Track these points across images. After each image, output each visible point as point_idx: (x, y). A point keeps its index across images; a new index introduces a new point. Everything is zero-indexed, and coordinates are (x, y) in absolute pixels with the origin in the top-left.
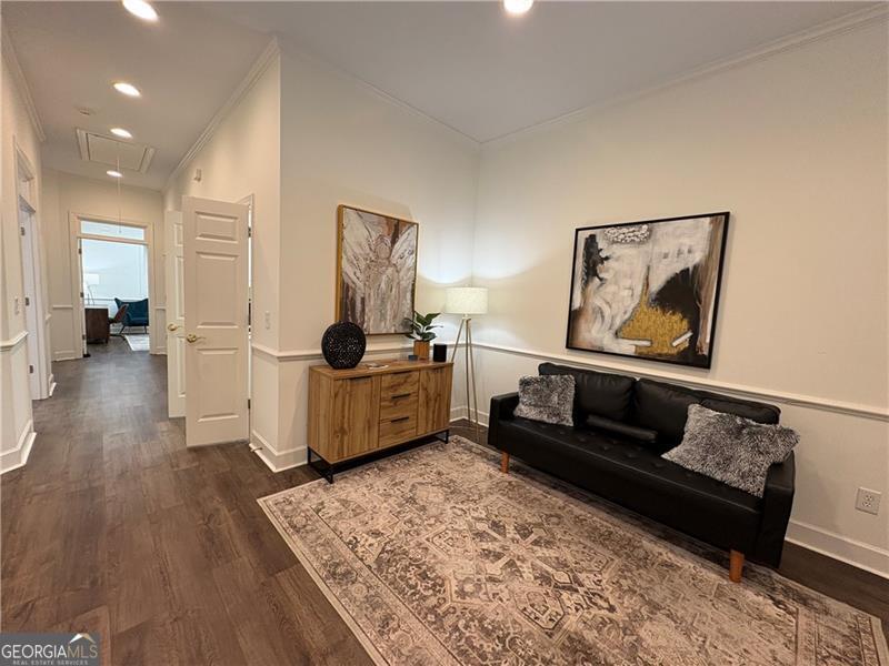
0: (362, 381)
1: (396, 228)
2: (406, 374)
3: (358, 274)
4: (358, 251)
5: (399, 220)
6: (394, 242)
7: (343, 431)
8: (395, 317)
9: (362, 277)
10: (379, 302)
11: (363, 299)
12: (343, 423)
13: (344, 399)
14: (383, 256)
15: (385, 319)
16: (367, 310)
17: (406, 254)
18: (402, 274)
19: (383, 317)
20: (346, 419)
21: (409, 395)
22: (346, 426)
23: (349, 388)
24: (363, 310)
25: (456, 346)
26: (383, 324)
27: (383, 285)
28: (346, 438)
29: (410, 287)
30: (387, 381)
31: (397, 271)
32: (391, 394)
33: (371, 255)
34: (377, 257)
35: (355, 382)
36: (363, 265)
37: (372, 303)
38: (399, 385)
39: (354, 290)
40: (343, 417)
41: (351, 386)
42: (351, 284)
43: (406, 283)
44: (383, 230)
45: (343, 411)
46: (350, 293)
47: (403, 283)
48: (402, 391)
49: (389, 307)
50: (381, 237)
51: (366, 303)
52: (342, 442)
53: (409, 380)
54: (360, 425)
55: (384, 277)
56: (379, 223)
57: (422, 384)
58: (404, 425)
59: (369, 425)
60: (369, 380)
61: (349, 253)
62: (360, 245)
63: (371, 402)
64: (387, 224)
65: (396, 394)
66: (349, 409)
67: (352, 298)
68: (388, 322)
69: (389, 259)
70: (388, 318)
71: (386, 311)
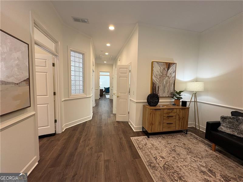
0: (158, 110)
1: (169, 65)
2: (173, 110)
3: (157, 80)
4: (157, 73)
5: (170, 63)
6: (168, 70)
7: (152, 124)
8: (168, 92)
9: (158, 80)
10: (163, 87)
11: (158, 87)
12: (152, 122)
13: (153, 115)
14: (165, 74)
15: (165, 93)
17: (172, 73)
18: (171, 79)
19: (164, 92)
20: (153, 121)
21: (173, 116)
22: (153, 123)
24: (158, 90)
25: (191, 101)
26: (164, 94)
27: (164, 83)
28: (153, 126)
29: (173, 83)
30: (166, 111)
32: (167, 115)
34: (163, 75)
35: (156, 111)
36: (158, 78)
38: (170, 113)
39: (156, 84)
40: (152, 120)
42: (155, 83)
43: (172, 82)
44: (165, 66)
45: (152, 118)
47: (171, 82)
48: (170, 115)
49: (166, 89)
50: (164, 69)
51: (159, 88)
52: (152, 127)
53: (173, 112)
54: (157, 123)
55: (165, 80)
56: (164, 65)
57: (178, 113)
58: (171, 125)
59: (160, 123)
60: (160, 110)
61: (155, 74)
62: (158, 72)
63: (161, 117)
64: (166, 65)
65: (169, 115)
66: (154, 118)
67: (155, 87)
68: (166, 93)
69: (166, 75)
70: (166, 92)
71: (165, 90)
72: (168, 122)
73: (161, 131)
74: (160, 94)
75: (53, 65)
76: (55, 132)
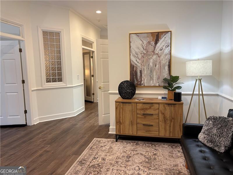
0: (127, 104)
1: (157, 37)
3: (138, 60)
4: (137, 51)
5: (158, 32)
6: (156, 43)
7: (120, 123)
9: (140, 61)
11: (141, 72)
12: (120, 119)
14: (150, 51)
15: (153, 80)
16: (143, 75)
17: (164, 48)
18: (162, 57)
19: (151, 78)
24: (141, 75)
26: (152, 81)
27: (151, 64)
29: (168, 64)
30: (140, 106)
31: (159, 57)
33: (144, 51)
34: (147, 52)
36: (140, 56)
37: (145, 72)
42: (135, 65)
44: (150, 39)
46: (135, 69)
47: (163, 62)
49: (155, 74)
50: (149, 43)
54: (127, 122)
55: (151, 60)
56: (147, 37)
59: (132, 123)
61: (134, 52)
62: (138, 48)
63: (132, 113)
65: (145, 113)
67: (136, 71)
69: (153, 52)
70: (154, 79)
72: (144, 123)
73: (135, 134)
74: (145, 81)
75: (20, 50)
76: (26, 123)
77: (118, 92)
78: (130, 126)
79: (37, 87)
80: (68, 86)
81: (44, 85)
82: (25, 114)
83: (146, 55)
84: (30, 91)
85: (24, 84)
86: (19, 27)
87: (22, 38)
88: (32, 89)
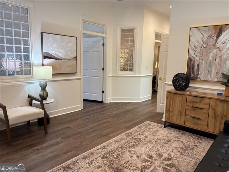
0: (178, 95)
1: (220, 29)
2: (202, 99)
3: (196, 54)
4: (196, 44)
5: (222, 25)
6: (218, 37)
7: (170, 112)
9: (198, 55)
10: (207, 66)
11: (198, 65)
12: (170, 108)
13: (170, 100)
14: (211, 44)
15: (211, 74)
16: (200, 69)
17: (227, 41)
19: (209, 73)
20: (171, 108)
21: (202, 108)
22: (171, 110)
23: (172, 97)
24: (198, 69)
26: (209, 76)
27: (210, 58)
28: (171, 114)
30: (190, 98)
32: (192, 105)
33: (204, 45)
35: (175, 95)
36: (199, 50)
37: (203, 66)
38: (196, 102)
39: (194, 61)
40: (170, 106)
41: (173, 96)
42: (192, 58)
44: (212, 32)
45: (170, 104)
46: (192, 62)
47: (225, 56)
48: (198, 105)
49: (213, 68)
50: (210, 36)
51: (200, 66)
52: (169, 115)
53: (203, 102)
54: (176, 112)
55: (211, 54)
56: (209, 30)
57: (212, 106)
58: (199, 122)
59: (180, 114)
60: (181, 96)
61: (193, 46)
62: (198, 42)
63: (182, 104)
64: (214, 29)
65: (195, 106)
66: (172, 105)
67: (193, 64)
68: (213, 76)
69: (214, 45)
70: (213, 73)
71: (212, 70)
72: (193, 115)
73: (182, 124)
74: (202, 75)
75: (103, 45)
76: (103, 100)
77: (172, 83)
78: (178, 116)
79: (112, 74)
80: (136, 75)
81: (118, 73)
82: (102, 94)
83: (206, 48)
84: (107, 77)
85: (104, 71)
86: (104, 27)
87: (105, 35)
88: (109, 75)
